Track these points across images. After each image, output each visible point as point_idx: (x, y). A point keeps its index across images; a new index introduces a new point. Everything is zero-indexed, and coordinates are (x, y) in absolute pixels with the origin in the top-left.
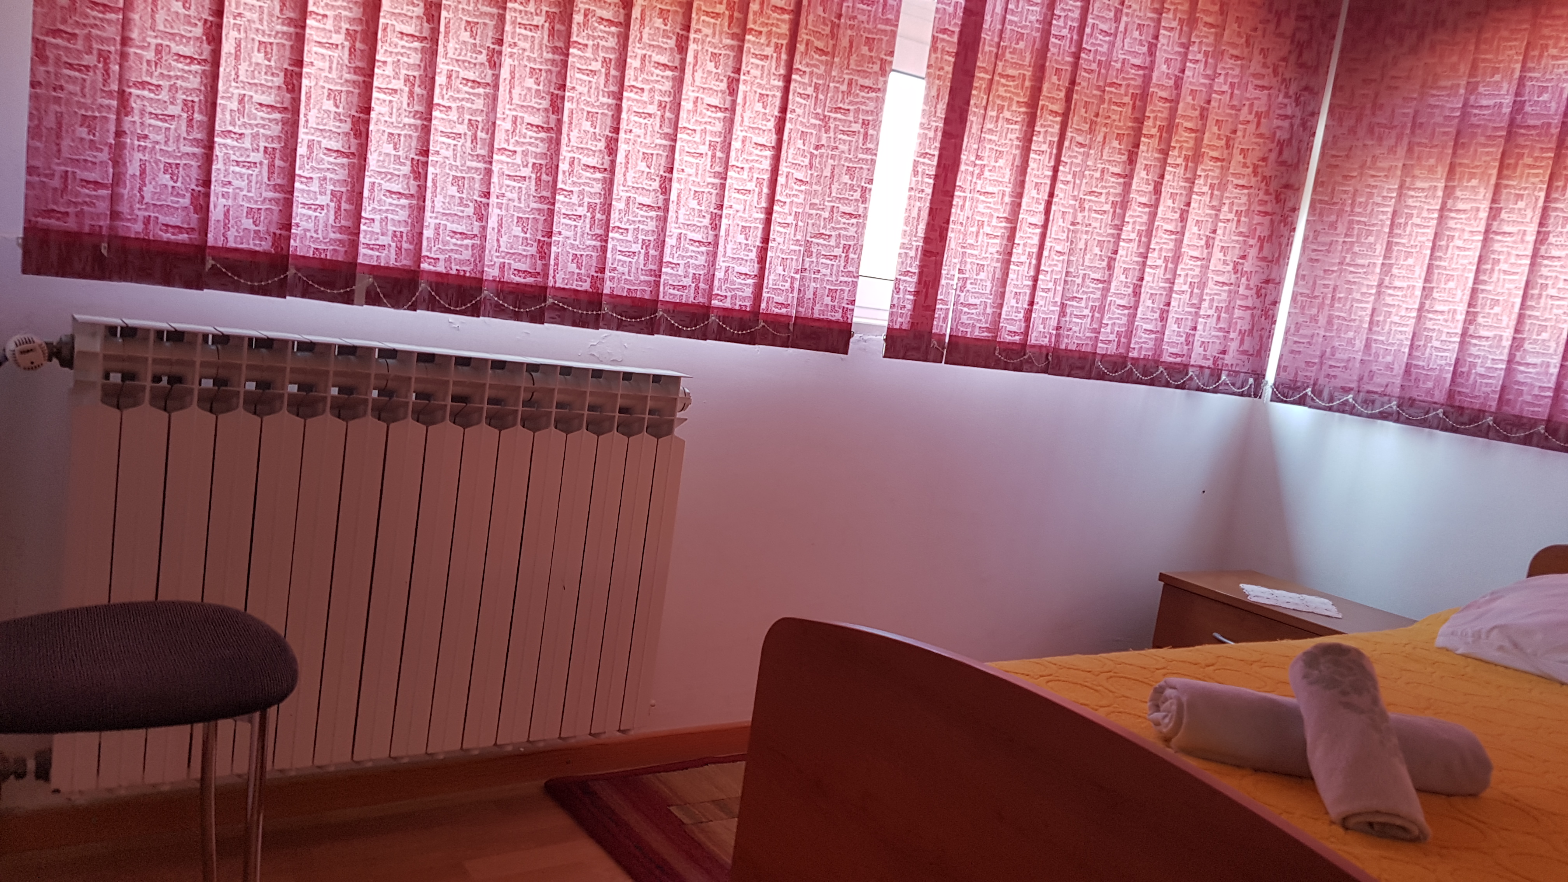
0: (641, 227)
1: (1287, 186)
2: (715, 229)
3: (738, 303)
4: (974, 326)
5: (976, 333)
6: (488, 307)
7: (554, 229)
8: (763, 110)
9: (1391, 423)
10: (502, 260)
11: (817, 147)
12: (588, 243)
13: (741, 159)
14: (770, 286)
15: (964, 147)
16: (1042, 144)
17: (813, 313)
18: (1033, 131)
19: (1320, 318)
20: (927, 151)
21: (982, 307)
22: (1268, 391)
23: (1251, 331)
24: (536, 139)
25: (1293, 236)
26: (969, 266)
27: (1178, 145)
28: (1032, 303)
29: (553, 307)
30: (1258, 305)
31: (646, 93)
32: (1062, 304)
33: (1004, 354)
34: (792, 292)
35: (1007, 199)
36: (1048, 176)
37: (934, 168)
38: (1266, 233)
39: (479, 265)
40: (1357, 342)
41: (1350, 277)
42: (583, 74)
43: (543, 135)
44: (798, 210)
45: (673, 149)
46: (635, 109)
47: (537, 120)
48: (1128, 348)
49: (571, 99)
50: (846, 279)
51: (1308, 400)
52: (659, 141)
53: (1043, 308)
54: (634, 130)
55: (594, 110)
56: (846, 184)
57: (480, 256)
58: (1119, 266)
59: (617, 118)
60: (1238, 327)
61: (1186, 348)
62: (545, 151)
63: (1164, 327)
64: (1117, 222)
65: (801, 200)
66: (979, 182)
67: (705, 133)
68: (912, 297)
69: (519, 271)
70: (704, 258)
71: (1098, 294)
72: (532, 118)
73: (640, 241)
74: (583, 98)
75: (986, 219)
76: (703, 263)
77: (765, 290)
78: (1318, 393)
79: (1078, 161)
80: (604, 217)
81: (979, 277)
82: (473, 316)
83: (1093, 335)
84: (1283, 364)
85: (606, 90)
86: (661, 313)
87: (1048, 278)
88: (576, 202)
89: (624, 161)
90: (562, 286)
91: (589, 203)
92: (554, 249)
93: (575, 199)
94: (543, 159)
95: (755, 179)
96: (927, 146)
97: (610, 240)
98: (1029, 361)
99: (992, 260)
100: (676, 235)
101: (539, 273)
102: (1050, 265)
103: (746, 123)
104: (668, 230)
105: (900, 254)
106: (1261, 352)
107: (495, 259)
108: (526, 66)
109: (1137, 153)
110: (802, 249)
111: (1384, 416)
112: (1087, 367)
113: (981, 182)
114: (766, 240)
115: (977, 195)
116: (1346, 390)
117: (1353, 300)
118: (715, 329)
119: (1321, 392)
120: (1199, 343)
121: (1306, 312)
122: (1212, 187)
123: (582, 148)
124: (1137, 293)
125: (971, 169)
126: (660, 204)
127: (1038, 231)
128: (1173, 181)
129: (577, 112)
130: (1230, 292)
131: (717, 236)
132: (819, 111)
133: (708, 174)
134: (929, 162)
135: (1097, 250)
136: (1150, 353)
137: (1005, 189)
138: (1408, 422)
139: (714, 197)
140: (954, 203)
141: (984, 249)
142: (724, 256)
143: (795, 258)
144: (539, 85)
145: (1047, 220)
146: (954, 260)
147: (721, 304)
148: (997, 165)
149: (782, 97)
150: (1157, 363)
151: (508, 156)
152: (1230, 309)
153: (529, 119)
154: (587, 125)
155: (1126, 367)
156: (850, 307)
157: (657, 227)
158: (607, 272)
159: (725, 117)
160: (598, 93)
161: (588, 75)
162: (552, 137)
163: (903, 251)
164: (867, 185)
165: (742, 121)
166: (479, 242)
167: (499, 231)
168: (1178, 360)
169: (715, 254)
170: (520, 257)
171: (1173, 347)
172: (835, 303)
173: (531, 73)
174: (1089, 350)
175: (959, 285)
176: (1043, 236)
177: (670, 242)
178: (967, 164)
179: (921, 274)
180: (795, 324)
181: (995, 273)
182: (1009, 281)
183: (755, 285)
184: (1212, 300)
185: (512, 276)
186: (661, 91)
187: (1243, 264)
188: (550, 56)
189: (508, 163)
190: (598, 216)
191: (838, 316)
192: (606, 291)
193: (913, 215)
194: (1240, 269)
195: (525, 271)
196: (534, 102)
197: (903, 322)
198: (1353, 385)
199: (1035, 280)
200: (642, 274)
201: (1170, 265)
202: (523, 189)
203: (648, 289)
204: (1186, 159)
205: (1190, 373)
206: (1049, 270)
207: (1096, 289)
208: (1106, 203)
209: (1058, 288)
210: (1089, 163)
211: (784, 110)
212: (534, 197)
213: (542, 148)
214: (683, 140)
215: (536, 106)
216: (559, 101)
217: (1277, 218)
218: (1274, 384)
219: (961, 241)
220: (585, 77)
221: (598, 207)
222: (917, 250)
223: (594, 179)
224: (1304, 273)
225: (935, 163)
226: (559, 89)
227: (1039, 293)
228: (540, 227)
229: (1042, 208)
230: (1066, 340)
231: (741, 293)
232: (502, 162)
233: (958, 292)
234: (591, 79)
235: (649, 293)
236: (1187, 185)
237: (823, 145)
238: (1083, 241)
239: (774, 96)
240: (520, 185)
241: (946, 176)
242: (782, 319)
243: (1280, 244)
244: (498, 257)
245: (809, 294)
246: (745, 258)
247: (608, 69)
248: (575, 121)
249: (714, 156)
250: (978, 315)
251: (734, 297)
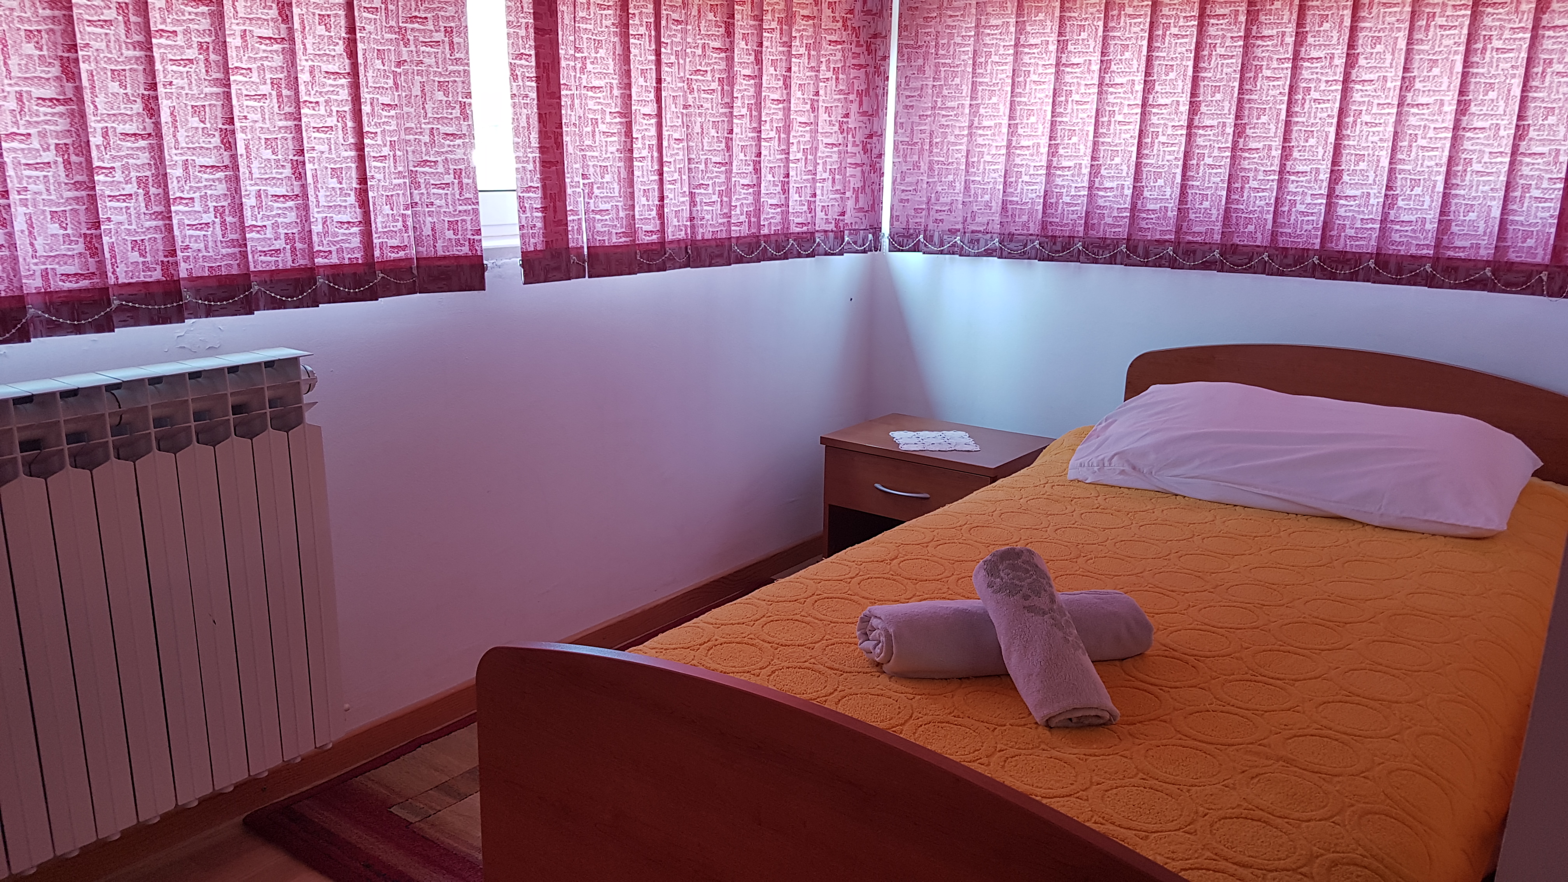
0: (209, 192)
1: (875, 36)
2: (300, 179)
3: (347, 256)
4: (610, 233)
5: (614, 240)
6: (40, 327)
7: (101, 216)
8: (327, 34)
9: (996, 258)
10: (43, 267)
11: (399, 64)
12: (148, 224)
13: (313, 93)
14: (380, 230)
15: (560, 41)
16: (639, 26)
17: (436, 251)
18: (628, 14)
19: (922, 164)
20: (522, 51)
21: (614, 211)
22: (885, 242)
23: (863, 187)
24: (53, 115)
25: (887, 86)
26: (591, 170)
27: (770, 8)
28: (662, 198)
29: (120, 308)
30: (866, 161)
31: (180, 36)
32: (691, 193)
33: (645, 256)
34: (406, 232)
35: (616, 92)
36: (652, 61)
37: (533, 70)
38: (863, 87)
39: (15, 280)
40: (957, 184)
41: (943, 121)
42: (96, 26)
43: (61, 109)
44: (393, 139)
45: (228, 96)
46: (170, 57)
47: (49, 92)
48: (759, 226)
49: (87, 59)
50: (465, 208)
51: (922, 246)
52: (208, 90)
53: (673, 201)
54: (175, 82)
55: (119, 68)
56: (441, 101)
57: (14, 269)
58: (736, 145)
59: (151, 72)
60: (852, 185)
61: (809, 215)
62: (68, 127)
63: (787, 199)
64: (726, 100)
65: (394, 127)
66: (584, 77)
67: (264, 70)
68: (540, 214)
69: (68, 275)
70: (294, 214)
71: (723, 178)
72: (42, 90)
73: (212, 209)
74: (102, 55)
75: (599, 117)
76: (294, 219)
77: (375, 236)
78: (929, 239)
79: (678, 40)
80: (160, 191)
81: (604, 180)
82: (22, 342)
83: (725, 220)
84: (895, 214)
85: (128, 41)
86: (256, 287)
87: (673, 169)
88: (122, 180)
89: (170, 120)
90: (127, 281)
91: (138, 178)
92: (106, 239)
93: (119, 176)
94: (67, 138)
95: (334, 113)
96: (521, 47)
97: (173, 215)
98: (671, 258)
99: (614, 159)
100: (253, 193)
101: (93, 273)
102: (672, 155)
103: (310, 50)
104: (243, 189)
105: (517, 169)
106: (875, 206)
107: (34, 267)
108: (19, 29)
109: (733, 24)
110: (407, 181)
111: (989, 253)
112: (726, 254)
113: (586, 76)
114: (363, 180)
115: (584, 91)
116: (953, 232)
117: (949, 143)
118: (327, 292)
119: (932, 237)
120: (820, 207)
121: (908, 159)
122: (808, 47)
123: (114, 115)
124: (757, 170)
125: (572, 64)
126: (227, 162)
127: (653, 121)
128: (772, 48)
129: (98, 73)
130: (840, 152)
131: (304, 187)
132: (393, 23)
133: (276, 117)
134: (527, 63)
135: (713, 132)
136: (779, 228)
137: (612, 81)
138: (1010, 256)
139: (290, 142)
140: (563, 103)
141: (604, 149)
142: (318, 206)
143: (401, 192)
144: (41, 49)
145: (660, 108)
146: (575, 166)
147: (326, 261)
148: (598, 55)
149: (346, 16)
150: (787, 236)
151: (21, 142)
152: (842, 170)
153: (37, 92)
154: (114, 87)
155: (760, 246)
156: (476, 237)
157: (228, 189)
158: (179, 252)
159: (284, 49)
160: (120, 46)
161: (102, 27)
162: (73, 110)
163: (520, 165)
164: (465, 100)
165: (305, 49)
166: (7, 253)
167: (30, 232)
168: (805, 229)
169: (307, 207)
170: (66, 258)
171: (798, 217)
172: (459, 236)
173: (28, 37)
174: (724, 236)
175: (586, 191)
176: (659, 126)
177: (249, 202)
178: (568, 59)
179: (544, 187)
180: (417, 267)
181: (620, 173)
182: (635, 179)
183: (362, 233)
184: (825, 163)
185: (61, 283)
186: (198, 31)
187: (848, 122)
188: (48, 12)
189: (23, 150)
190: (153, 190)
191: (465, 250)
192: (183, 274)
193: (522, 125)
194: (845, 128)
195: (76, 274)
196: (39, 71)
197: (537, 242)
198: (960, 226)
199: (661, 174)
200: (223, 247)
201: (783, 136)
202: (51, 178)
203: (234, 263)
204: (780, 22)
205: (818, 240)
206: (672, 160)
207: (720, 172)
208: (713, 81)
209: (684, 177)
210: (689, 40)
211: (351, 29)
212: (66, 184)
213: (63, 124)
214: (238, 83)
215: (43, 75)
216: (72, 65)
217: (871, 70)
218: (890, 235)
219: (578, 144)
220: (99, 30)
221: (150, 180)
222: (534, 162)
223: (138, 148)
224: (901, 121)
225: (533, 64)
226: (69, 51)
227: (667, 186)
228: (83, 218)
229: (652, 96)
230: (701, 230)
231: (347, 245)
232: (14, 150)
233: (586, 200)
234: (108, 31)
235: (236, 267)
236: (785, 49)
237: (405, 61)
238: (698, 124)
239: (336, 15)
240: (45, 173)
241: (548, 76)
242: (402, 264)
243: (877, 96)
244: (36, 264)
245: (427, 231)
246: (344, 204)
247: (126, 15)
248: (97, 84)
249: (279, 95)
250: (612, 220)
251: (340, 251)
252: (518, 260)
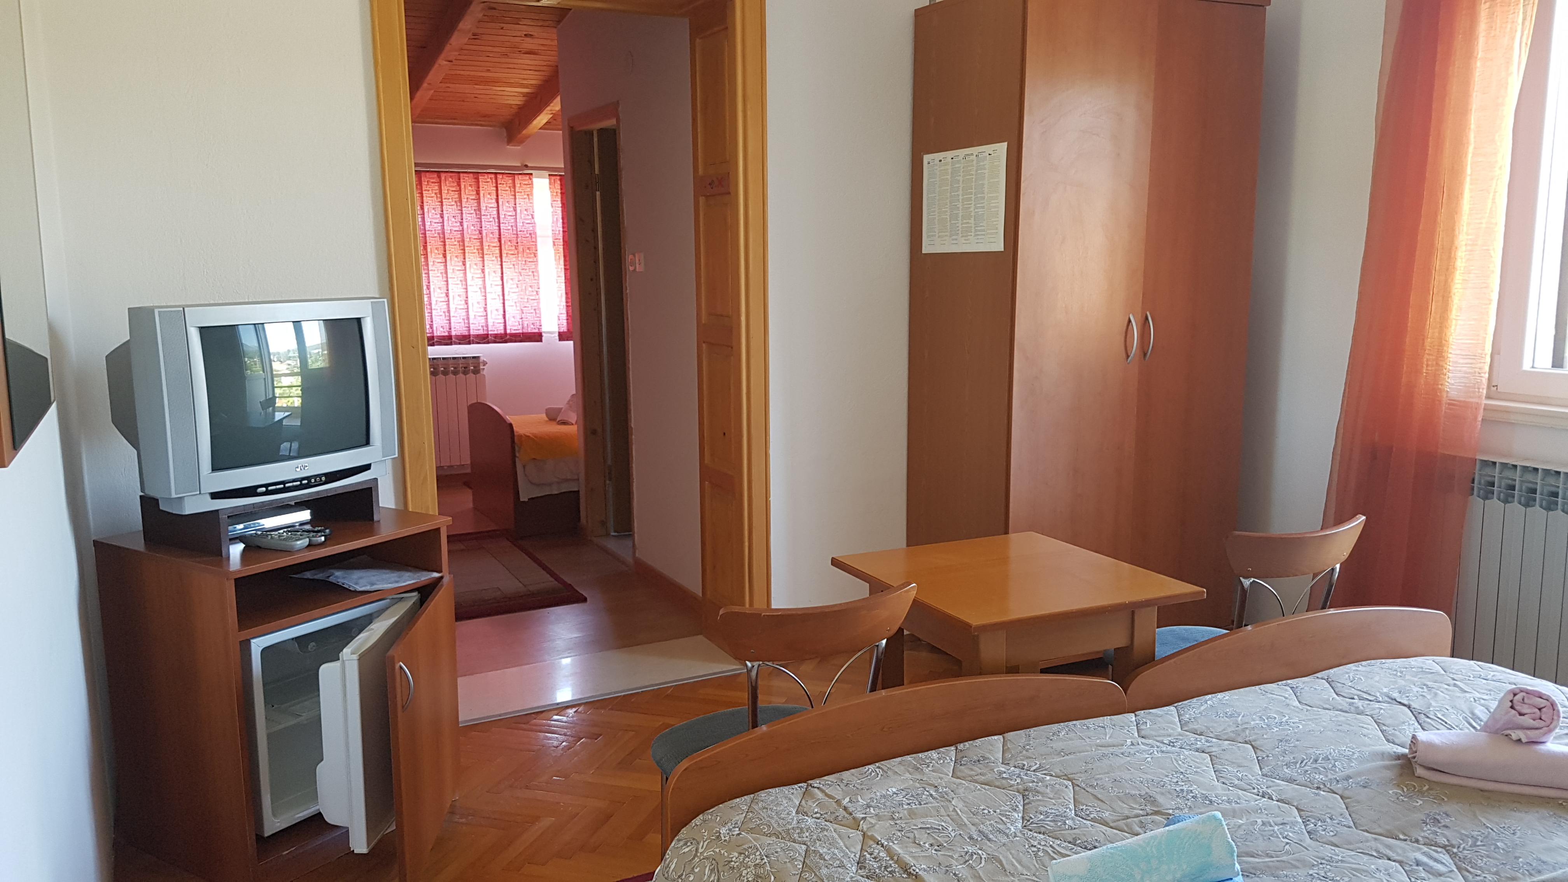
0: (461, 315)
12: (445, 322)
14: (510, 325)
17: (527, 331)
29: (437, 341)
34: (518, 326)
45: (467, 292)
52: (462, 290)
65: (515, 298)
67: (477, 285)
73: (461, 319)
76: (484, 322)
86: (472, 338)
90: (439, 335)
91: (443, 311)
92: (434, 325)
93: (438, 311)
95: (498, 295)
97: (452, 320)
100: (473, 315)
101: (431, 333)
104: (470, 314)
110: (519, 312)
114: (504, 311)
126: (466, 308)
131: (487, 313)
132: (517, 271)
133: (480, 296)
139: (484, 303)
142: (491, 319)
143: (517, 315)
147: (492, 332)
154: (438, 290)
156: (541, 327)
157: (466, 314)
158: (452, 329)
159: (483, 280)
160: (440, 281)
162: (428, 296)
165: (489, 280)
169: (488, 320)
172: (535, 327)
177: (472, 318)
180: (520, 335)
183: (504, 325)
186: (460, 277)
190: (447, 314)
191: (537, 331)
192: (453, 334)
197: (563, 330)
200: (464, 328)
203: (467, 332)
214: (470, 288)
216: (429, 286)
222: (564, 306)
223: (443, 304)
231: (499, 328)
234: (438, 278)
237: (519, 281)
242: (516, 334)
245: (526, 325)
246: (498, 318)
249: (481, 291)
251: (497, 330)
252: (557, 335)
